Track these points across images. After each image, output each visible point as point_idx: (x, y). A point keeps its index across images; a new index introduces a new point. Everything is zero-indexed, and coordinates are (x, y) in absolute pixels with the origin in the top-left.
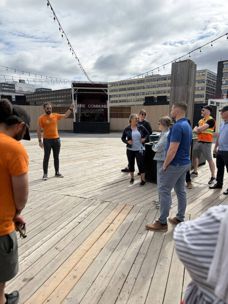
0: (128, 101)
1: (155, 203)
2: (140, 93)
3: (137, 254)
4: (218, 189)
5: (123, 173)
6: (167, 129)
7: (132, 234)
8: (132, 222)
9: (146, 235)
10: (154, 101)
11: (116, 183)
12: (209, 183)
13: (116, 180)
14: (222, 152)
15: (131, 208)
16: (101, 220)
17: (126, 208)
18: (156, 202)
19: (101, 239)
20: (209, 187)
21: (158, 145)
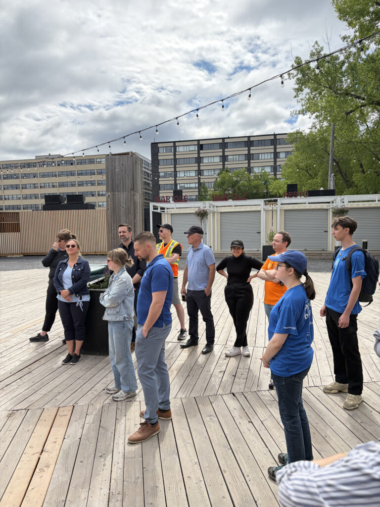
0: (5, 199)
1: (108, 392)
2: (27, 186)
3: (108, 497)
4: (193, 347)
5: (33, 345)
6: (123, 269)
7: (86, 462)
8: (80, 439)
9: (111, 456)
10: (61, 202)
11: (27, 367)
12: (179, 339)
13: (25, 362)
14: (194, 292)
15: (71, 412)
16: (20, 450)
17: (62, 415)
18: (110, 391)
19: (33, 489)
20: (181, 346)
21: (110, 297)
